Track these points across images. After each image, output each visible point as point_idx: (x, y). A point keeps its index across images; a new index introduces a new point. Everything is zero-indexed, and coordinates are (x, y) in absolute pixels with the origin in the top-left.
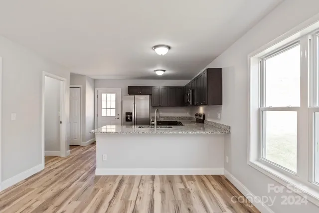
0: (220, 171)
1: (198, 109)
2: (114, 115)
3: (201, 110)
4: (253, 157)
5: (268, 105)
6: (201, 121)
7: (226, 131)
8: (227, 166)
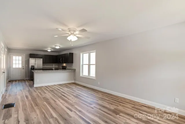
0: (73, 82)
1: (63, 65)
2: (21, 67)
3: (64, 65)
4: (81, 75)
5: (84, 64)
6: (64, 68)
7: (74, 70)
8: (75, 80)
